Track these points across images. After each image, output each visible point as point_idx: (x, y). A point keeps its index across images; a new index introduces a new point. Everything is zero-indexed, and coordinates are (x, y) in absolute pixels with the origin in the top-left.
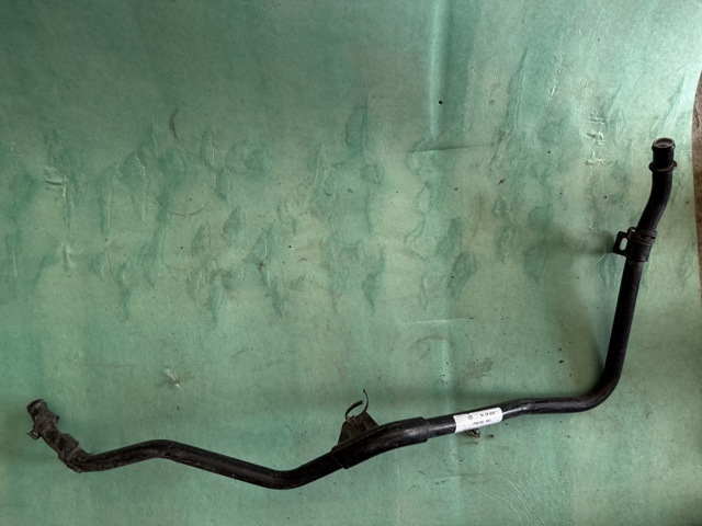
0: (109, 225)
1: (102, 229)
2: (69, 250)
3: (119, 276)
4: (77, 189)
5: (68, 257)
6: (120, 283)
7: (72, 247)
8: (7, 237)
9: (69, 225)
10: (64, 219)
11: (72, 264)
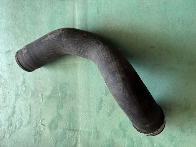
0: (29, 107)
1: (31, 106)
2: (41, 100)
3: (26, 90)
4: (37, 121)
5: (41, 98)
6: (25, 87)
7: (40, 102)
8: (62, 108)
9: (41, 109)
10: (42, 112)
11: (40, 95)
